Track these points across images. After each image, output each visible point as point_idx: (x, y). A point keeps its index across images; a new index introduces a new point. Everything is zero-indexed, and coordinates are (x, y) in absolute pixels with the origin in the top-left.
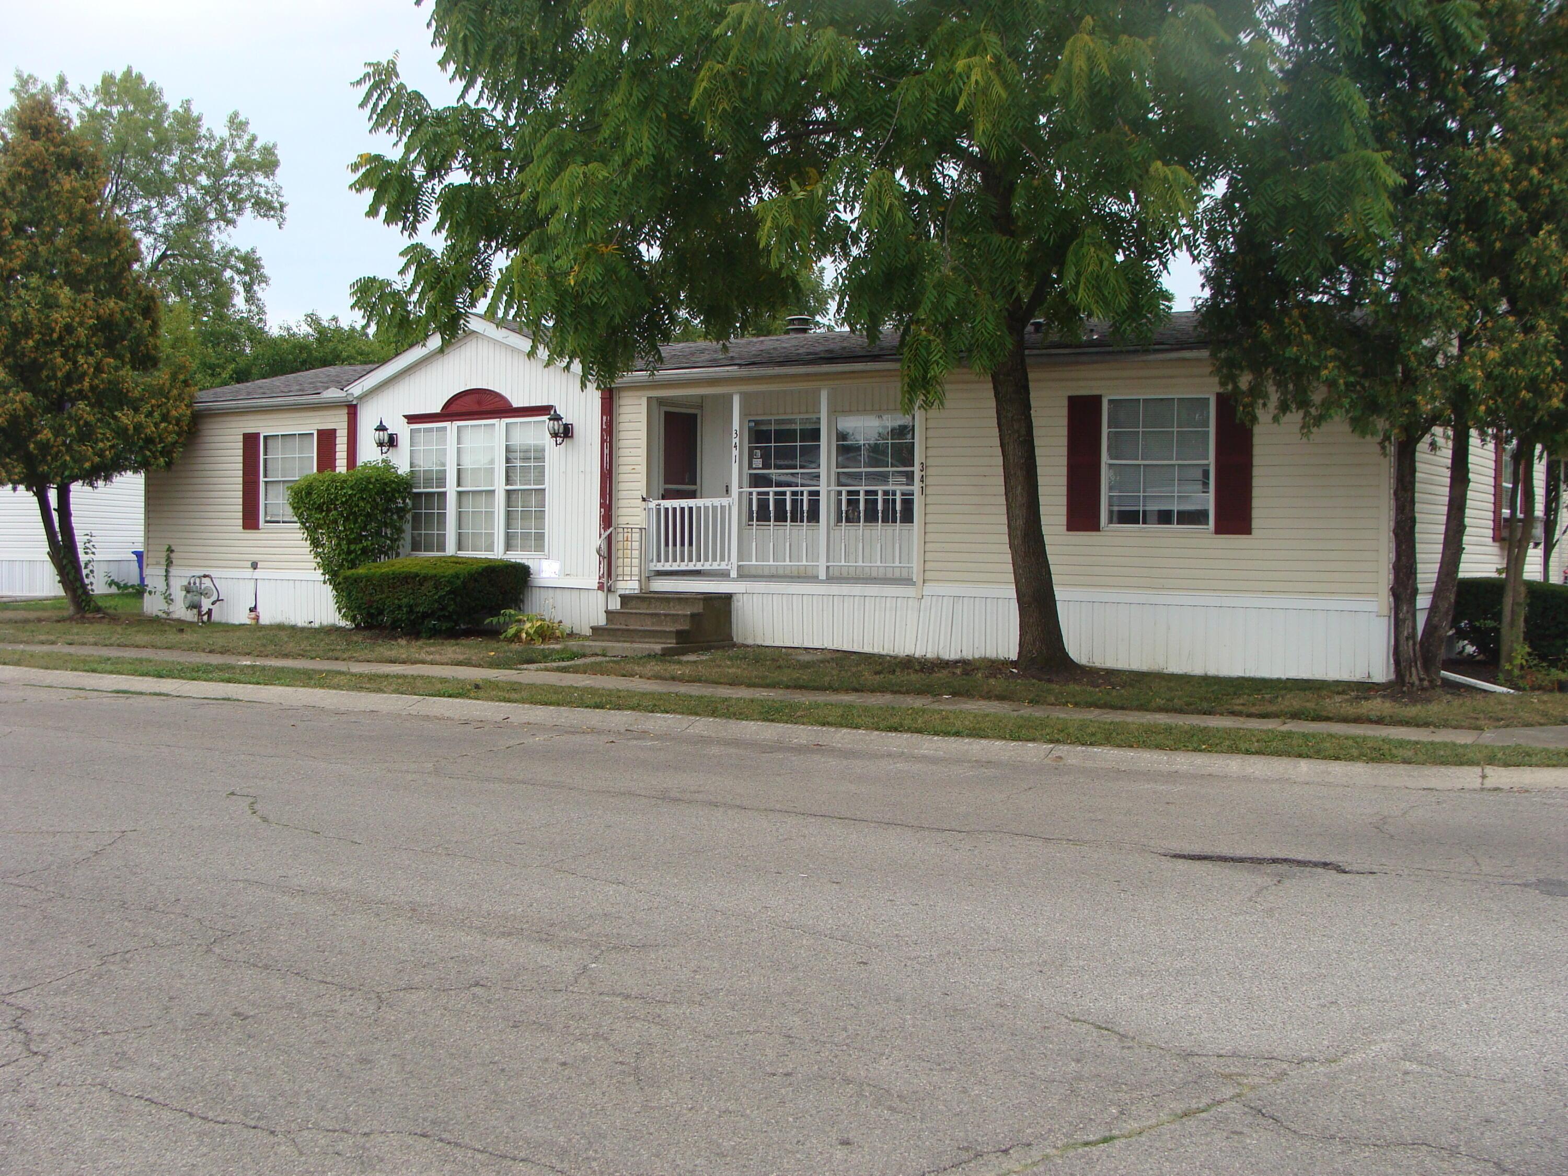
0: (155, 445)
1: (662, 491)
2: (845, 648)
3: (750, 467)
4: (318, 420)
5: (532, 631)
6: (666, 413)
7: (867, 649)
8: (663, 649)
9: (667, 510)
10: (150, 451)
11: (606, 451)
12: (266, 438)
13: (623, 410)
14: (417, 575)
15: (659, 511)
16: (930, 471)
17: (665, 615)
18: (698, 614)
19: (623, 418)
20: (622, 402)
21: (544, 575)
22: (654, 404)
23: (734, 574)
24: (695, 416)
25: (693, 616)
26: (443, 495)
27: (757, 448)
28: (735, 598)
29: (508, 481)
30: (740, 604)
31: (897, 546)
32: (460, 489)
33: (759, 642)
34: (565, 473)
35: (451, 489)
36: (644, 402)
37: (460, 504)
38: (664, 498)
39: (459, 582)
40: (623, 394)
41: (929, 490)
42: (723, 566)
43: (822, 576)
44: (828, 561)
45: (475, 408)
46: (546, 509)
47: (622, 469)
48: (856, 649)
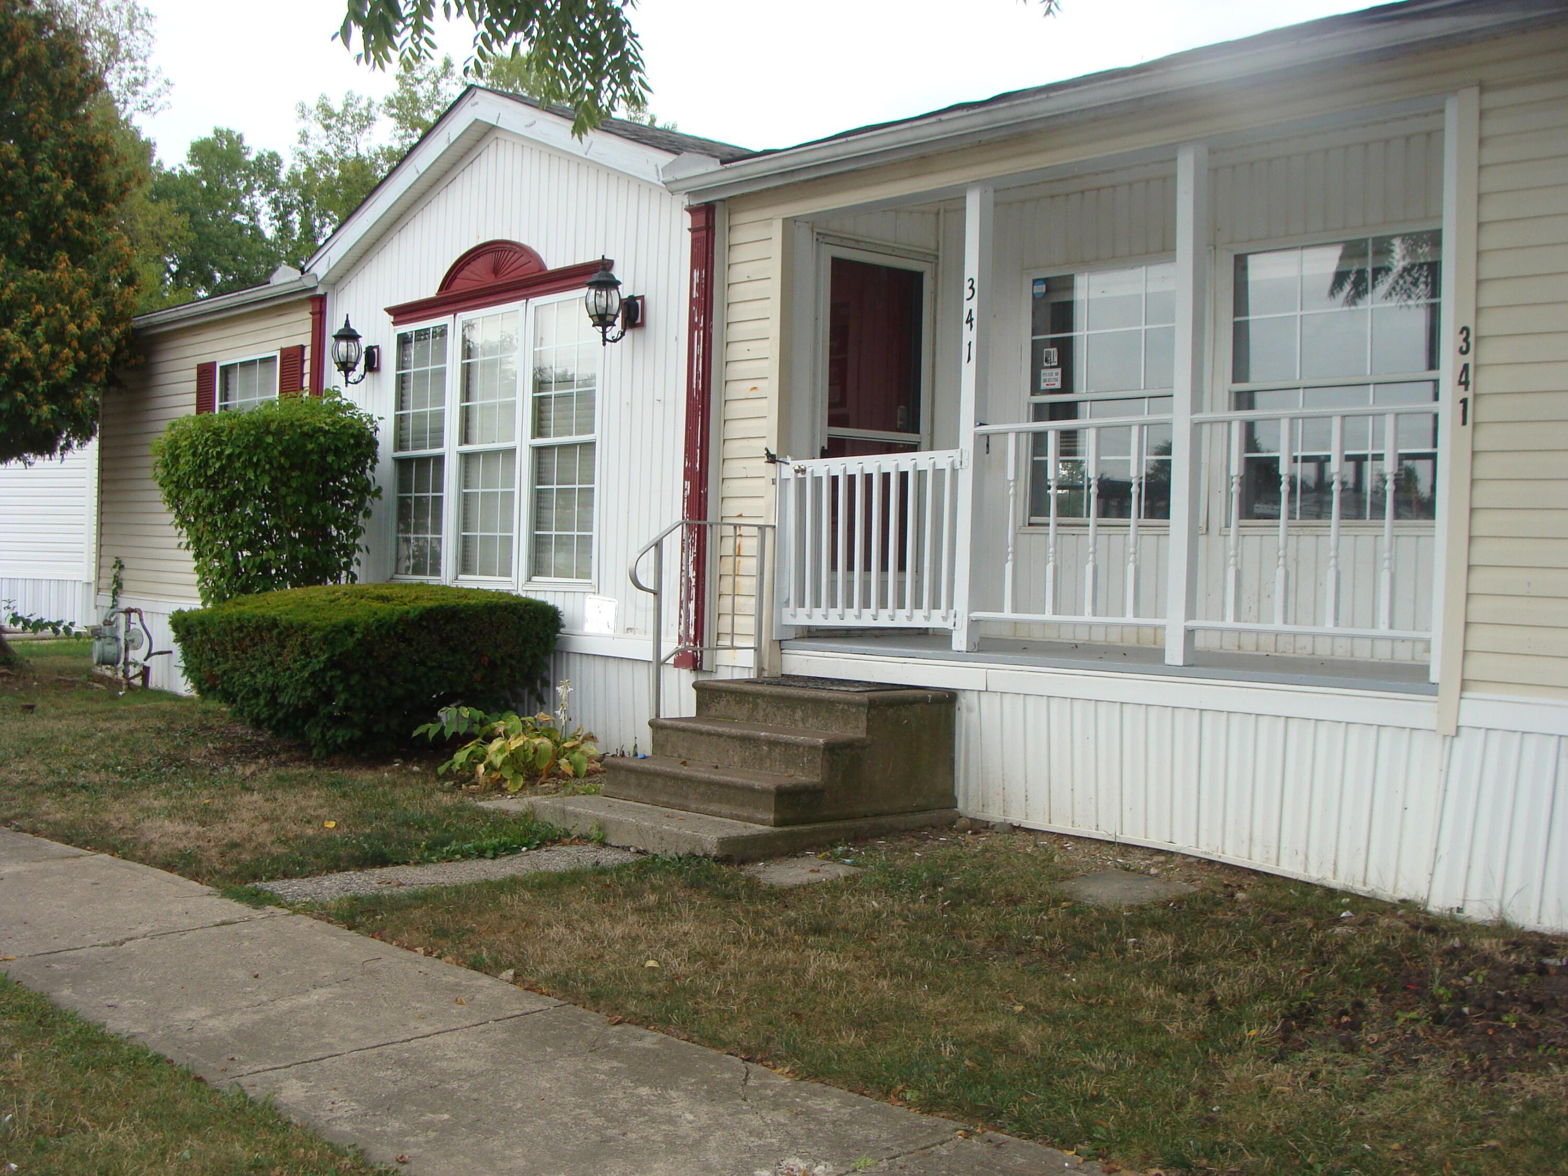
0: (36, 381)
1: (822, 442)
2: (1230, 857)
3: (1035, 389)
4: (282, 333)
5: (498, 761)
6: (837, 263)
7: (1289, 868)
8: (724, 843)
9: (817, 481)
10: (25, 392)
11: (698, 350)
12: (226, 370)
13: (738, 255)
14: (274, 624)
15: (801, 484)
16: (1489, 352)
17: (772, 744)
18: (850, 745)
19: (739, 273)
20: (738, 236)
21: (589, 628)
22: (804, 237)
23: (960, 641)
24: (917, 277)
25: (831, 748)
26: (439, 460)
27: (1045, 343)
28: (962, 701)
29: (539, 429)
30: (974, 717)
31: (1385, 577)
32: (466, 448)
33: (1016, 818)
34: (630, 405)
35: (451, 448)
36: (776, 231)
37: (466, 479)
38: (825, 454)
39: (350, 642)
40: (740, 218)
41: (1485, 411)
42: (936, 621)
43: (1175, 654)
44: (1190, 613)
45: (490, 281)
46: (596, 486)
47: (736, 390)
48: (1258, 863)
